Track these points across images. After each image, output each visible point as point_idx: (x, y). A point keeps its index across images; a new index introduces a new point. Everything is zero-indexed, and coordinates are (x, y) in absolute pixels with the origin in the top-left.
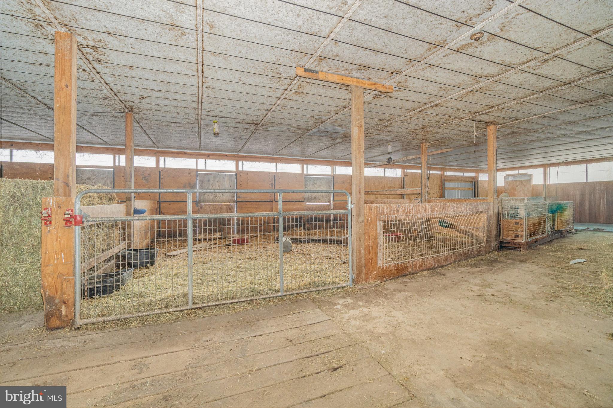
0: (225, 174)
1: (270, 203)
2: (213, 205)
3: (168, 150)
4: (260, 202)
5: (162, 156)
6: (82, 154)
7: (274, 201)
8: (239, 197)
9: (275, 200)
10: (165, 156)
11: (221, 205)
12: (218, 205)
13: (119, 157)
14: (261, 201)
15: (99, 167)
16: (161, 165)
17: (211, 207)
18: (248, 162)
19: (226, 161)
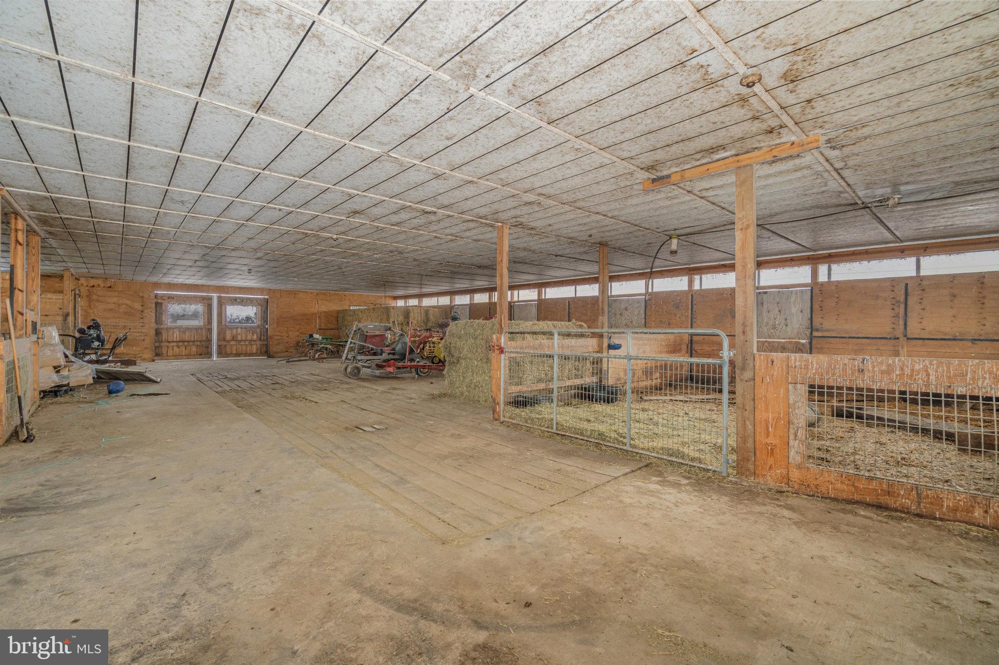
0: (792, 292)
1: (893, 341)
2: (769, 343)
3: (703, 265)
4: (866, 340)
5: (697, 274)
6: (621, 283)
7: (903, 340)
8: (817, 330)
9: (905, 336)
10: (701, 274)
11: (784, 343)
12: (777, 342)
13: (652, 282)
14: (867, 338)
15: (624, 296)
16: (696, 287)
17: (766, 344)
18: (842, 265)
19: (796, 268)
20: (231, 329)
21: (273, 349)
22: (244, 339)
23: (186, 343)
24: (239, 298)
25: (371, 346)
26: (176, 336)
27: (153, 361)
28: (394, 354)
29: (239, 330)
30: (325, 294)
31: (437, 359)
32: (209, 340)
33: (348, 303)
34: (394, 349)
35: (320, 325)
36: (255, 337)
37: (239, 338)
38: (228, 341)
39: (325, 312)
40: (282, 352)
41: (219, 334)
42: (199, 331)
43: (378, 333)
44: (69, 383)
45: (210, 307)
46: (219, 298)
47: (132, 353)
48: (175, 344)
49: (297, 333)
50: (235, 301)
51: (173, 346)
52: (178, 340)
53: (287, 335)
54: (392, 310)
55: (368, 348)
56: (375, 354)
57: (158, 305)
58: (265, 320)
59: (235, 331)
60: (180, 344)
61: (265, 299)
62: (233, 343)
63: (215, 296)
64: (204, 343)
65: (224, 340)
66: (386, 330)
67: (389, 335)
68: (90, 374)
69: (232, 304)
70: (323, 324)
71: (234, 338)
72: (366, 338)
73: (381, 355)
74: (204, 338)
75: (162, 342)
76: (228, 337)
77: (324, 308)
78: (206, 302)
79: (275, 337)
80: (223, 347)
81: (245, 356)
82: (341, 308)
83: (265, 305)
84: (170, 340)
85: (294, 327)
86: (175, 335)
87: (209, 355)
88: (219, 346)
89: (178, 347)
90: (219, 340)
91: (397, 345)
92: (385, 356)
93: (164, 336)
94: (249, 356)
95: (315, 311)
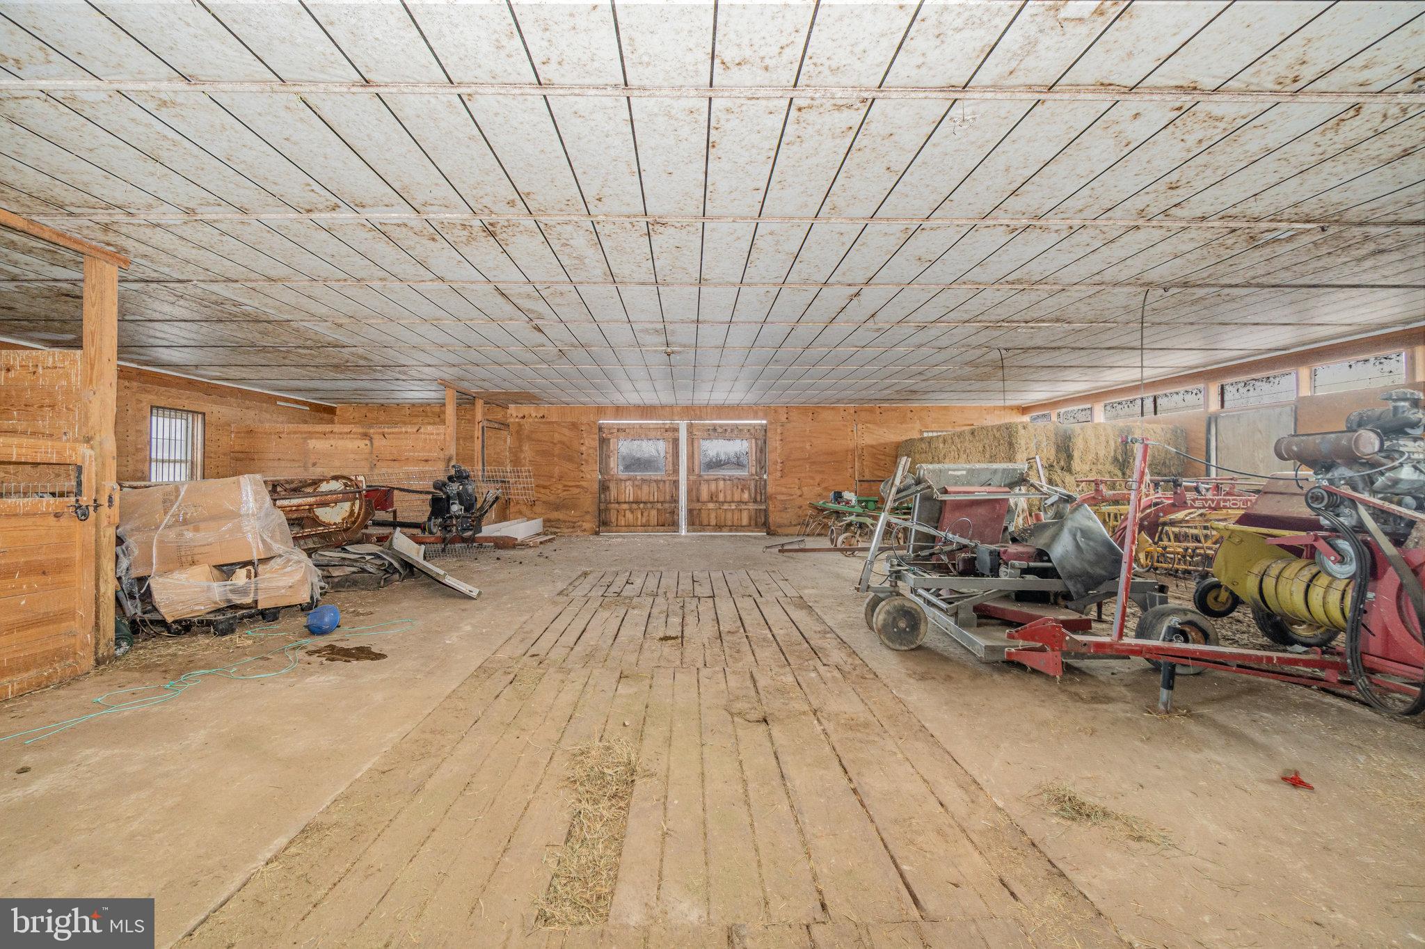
20: (708, 481)
21: (774, 518)
22: (729, 499)
23: (642, 506)
24: (721, 426)
25: (957, 539)
26: (629, 492)
27: (597, 533)
28: (1044, 573)
29: (721, 483)
30: (871, 410)
31: (1224, 595)
32: (675, 500)
33: (918, 426)
34: (1042, 554)
35: (861, 474)
36: (746, 496)
37: (721, 498)
38: (704, 503)
39: (872, 446)
40: (791, 525)
41: (689, 492)
42: (661, 485)
43: (981, 493)
44: (256, 602)
45: (676, 442)
46: (690, 427)
47: (570, 519)
48: (625, 506)
49: (818, 490)
50: (713, 433)
51: (625, 510)
52: (631, 499)
53: (799, 493)
54: (1022, 432)
55: (947, 542)
56: (970, 569)
57: (603, 442)
58: (762, 465)
59: (713, 486)
60: (635, 506)
61: (762, 425)
62: (711, 506)
63: (683, 425)
64: (667, 505)
65: (698, 501)
66: (1011, 485)
67: (1019, 500)
68: (303, 581)
69: (709, 438)
70: (867, 471)
71: (713, 498)
72: (936, 511)
73: (995, 572)
74: (668, 498)
75: (610, 503)
76: (705, 495)
77: (868, 440)
78: (670, 434)
79: (779, 497)
80: (695, 513)
81: (731, 531)
82: (904, 438)
83: (762, 439)
84: (622, 499)
85: (813, 478)
86: (627, 492)
87: (674, 525)
88: (690, 511)
89: (632, 511)
90: (689, 500)
91: (1054, 538)
92: (1008, 578)
93: (613, 493)
94: (737, 531)
95: (851, 445)
